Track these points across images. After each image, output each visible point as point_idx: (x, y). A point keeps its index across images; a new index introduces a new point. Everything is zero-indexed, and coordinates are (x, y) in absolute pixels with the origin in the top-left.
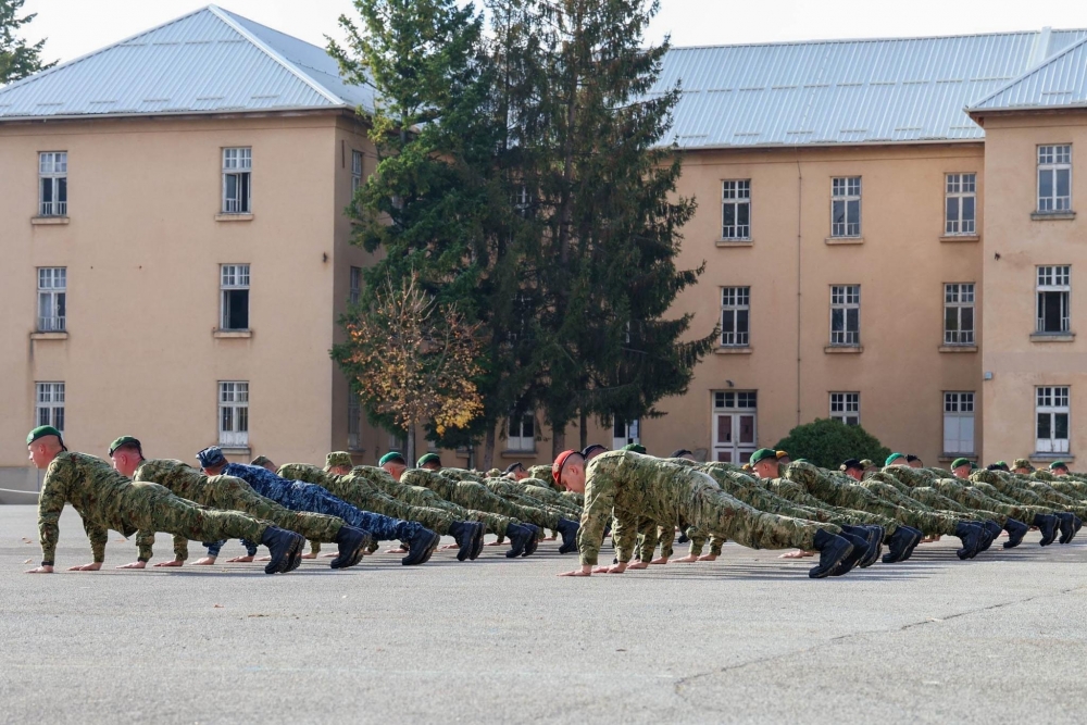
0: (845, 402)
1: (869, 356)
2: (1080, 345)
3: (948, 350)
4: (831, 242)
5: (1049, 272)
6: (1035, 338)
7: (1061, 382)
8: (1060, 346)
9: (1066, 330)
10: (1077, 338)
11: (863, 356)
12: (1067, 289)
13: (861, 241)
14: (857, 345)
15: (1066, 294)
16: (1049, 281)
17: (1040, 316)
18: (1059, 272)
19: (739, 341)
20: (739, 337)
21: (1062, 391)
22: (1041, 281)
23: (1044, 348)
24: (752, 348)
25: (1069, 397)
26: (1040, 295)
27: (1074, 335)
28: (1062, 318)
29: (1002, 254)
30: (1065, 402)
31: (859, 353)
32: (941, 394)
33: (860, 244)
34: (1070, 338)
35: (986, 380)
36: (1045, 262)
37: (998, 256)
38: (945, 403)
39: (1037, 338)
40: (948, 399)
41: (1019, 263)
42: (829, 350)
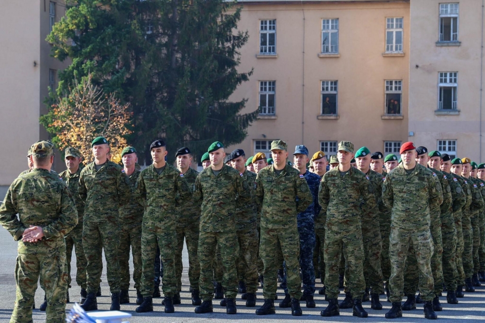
0: (329, 147)
1: (343, 120)
2: (462, 117)
3: (386, 118)
4: (321, 56)
5: (446, 76)
6: (438, 112)
7: (452, 138)
8: (451, 117)
9: (455, 110)
10: (461, 113)
11: (339, 121)
12: (455, 85)
13: (339, 56)
14: (336, 115)
15: (455, 88)
16: (445, 81)
17: (440, 100)
18: (451, 75)
19: (269, 112)
20: (269, 109)
21: (452, 143)
22: (441, 81)
23: (442, 119)
24: (277, 116)
25: (456, 146)
26: (441, 88)
27: (459, 111)
28: (453, 102)
29: (420, 65)
30: (454, 150)
31: (336, 119)
32: (383, 142)
33: (338, 57)
34: (457, 113)
35: (410, 136)
36: (444, 70)
37: (417, 66)
38: (385, 147)
39: (440, 113)
40: (387, 145)
41: (429, 70)
42: (320, 118)
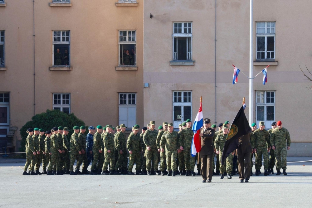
0: (62, 99)
1: (76, 71)
2: (198, 67)
3: (121, 69)
4: (52, 5)
5: (180, 26)
6: (173, 63)
7: (187, 89)
8: (186, 68)
9: (190, 60)
10: (196, 64)
11: (72, 72)
12: (190, 35)
13: (70, 5)
14: (68, 66)
15: (190, 38)
16: (180, 31)
17: (175, 51)
18: (185, 25)
21: (188, 94)
22: (176, 31)
23: (177, 70)
24: (6, 67)
25: (191, 97)
26: (175, 38)
27: (194, 62)
28: (187, 52)
29: (154, 15)
30: (190, 101)
31: (69, 71)
32: (117, 94)
33: (70, 7)
34: (192, 64)
35: (145, 87)
36: (178, 20)
37: (151, 16)
38: (119, 99)
39: (174, 64)
40: (121, 97)
41: (163, 20)
42: (52, 69)
